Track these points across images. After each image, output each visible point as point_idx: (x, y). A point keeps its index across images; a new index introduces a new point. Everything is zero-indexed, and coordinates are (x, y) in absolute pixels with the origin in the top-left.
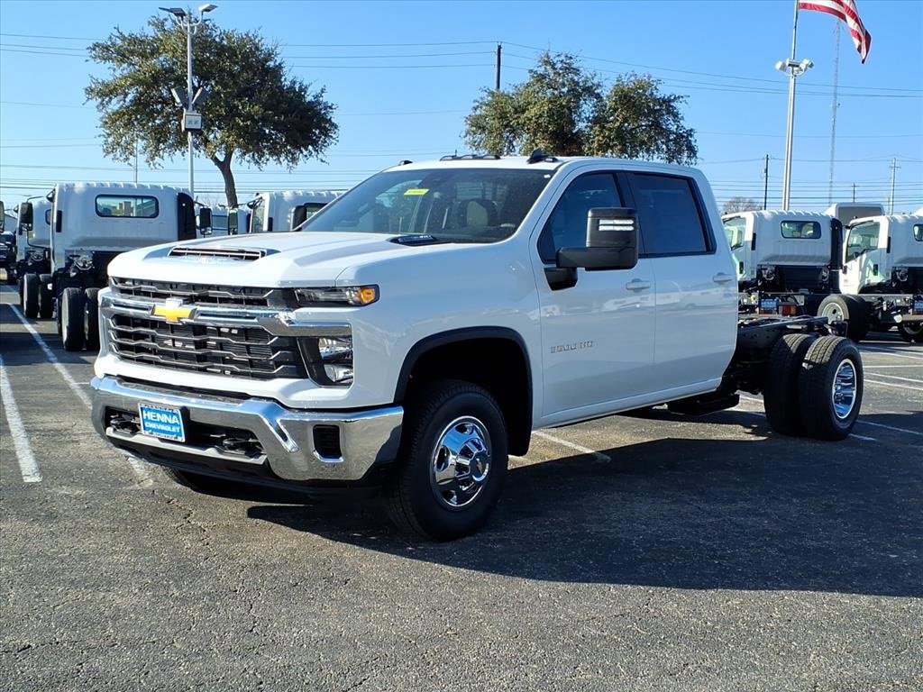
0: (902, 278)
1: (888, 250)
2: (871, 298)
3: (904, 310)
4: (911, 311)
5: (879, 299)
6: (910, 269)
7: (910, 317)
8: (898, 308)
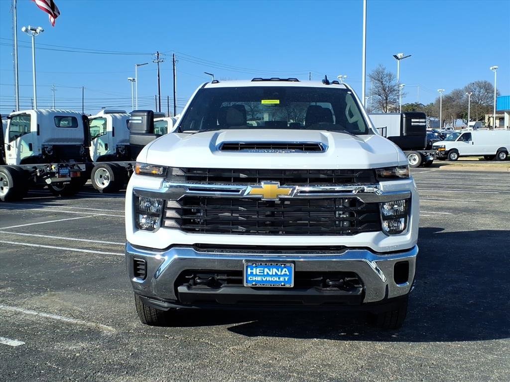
0: (49, 152)
1: (38, 133)
2: (29, 167)
3: (52, 175)
4: (57, 175)
5: (33, 168)
6: (54, 146)
7: (57, 179)
8: (47, 173)
